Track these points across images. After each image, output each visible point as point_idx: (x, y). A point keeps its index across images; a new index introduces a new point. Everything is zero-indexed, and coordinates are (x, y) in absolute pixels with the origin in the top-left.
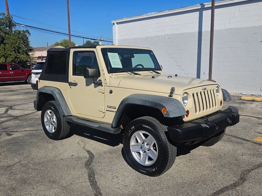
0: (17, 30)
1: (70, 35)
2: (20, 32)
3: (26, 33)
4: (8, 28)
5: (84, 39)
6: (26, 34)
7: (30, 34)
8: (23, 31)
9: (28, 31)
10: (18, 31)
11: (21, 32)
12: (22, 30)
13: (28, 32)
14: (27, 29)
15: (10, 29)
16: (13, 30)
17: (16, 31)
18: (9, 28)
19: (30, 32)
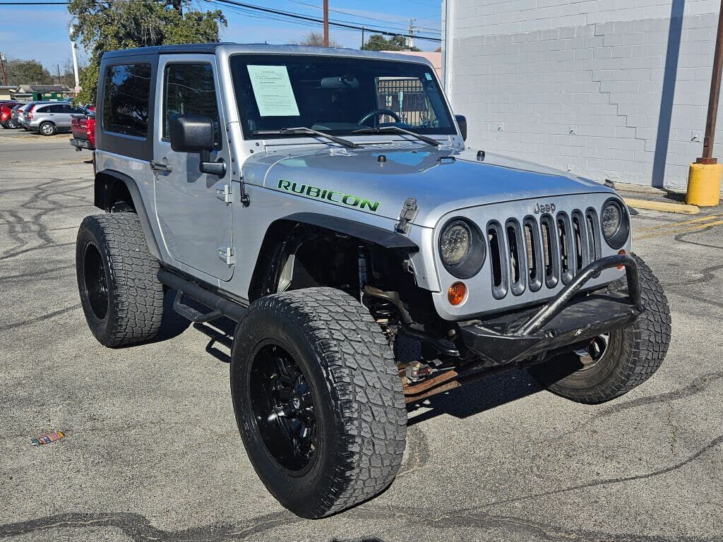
0: (194, 12)
1: (326, 23)
2: (200, 19)
3: (215, 20)
4: (171, 7)
5: (365, 33)
6: (215, 23)
7: (225, 22)
8: (209, 14)
9: (221, 13)
10: (196, 14)
11: (205, 18)
12: (205, 11)
13: (222, 17)
14: (218, 9)
15: (178, 9)
16: (184, 13)
17: (192, 13)
18: (175, 6)
19: (225, 15)
